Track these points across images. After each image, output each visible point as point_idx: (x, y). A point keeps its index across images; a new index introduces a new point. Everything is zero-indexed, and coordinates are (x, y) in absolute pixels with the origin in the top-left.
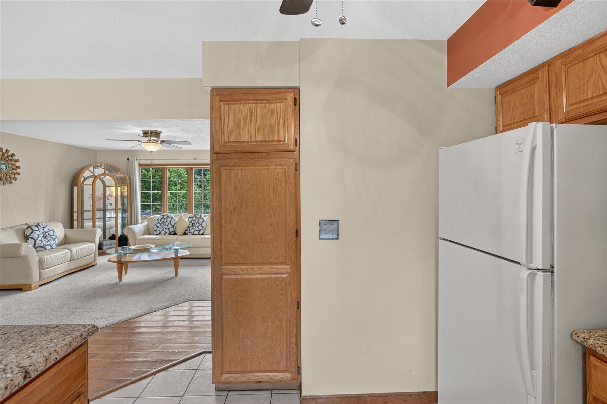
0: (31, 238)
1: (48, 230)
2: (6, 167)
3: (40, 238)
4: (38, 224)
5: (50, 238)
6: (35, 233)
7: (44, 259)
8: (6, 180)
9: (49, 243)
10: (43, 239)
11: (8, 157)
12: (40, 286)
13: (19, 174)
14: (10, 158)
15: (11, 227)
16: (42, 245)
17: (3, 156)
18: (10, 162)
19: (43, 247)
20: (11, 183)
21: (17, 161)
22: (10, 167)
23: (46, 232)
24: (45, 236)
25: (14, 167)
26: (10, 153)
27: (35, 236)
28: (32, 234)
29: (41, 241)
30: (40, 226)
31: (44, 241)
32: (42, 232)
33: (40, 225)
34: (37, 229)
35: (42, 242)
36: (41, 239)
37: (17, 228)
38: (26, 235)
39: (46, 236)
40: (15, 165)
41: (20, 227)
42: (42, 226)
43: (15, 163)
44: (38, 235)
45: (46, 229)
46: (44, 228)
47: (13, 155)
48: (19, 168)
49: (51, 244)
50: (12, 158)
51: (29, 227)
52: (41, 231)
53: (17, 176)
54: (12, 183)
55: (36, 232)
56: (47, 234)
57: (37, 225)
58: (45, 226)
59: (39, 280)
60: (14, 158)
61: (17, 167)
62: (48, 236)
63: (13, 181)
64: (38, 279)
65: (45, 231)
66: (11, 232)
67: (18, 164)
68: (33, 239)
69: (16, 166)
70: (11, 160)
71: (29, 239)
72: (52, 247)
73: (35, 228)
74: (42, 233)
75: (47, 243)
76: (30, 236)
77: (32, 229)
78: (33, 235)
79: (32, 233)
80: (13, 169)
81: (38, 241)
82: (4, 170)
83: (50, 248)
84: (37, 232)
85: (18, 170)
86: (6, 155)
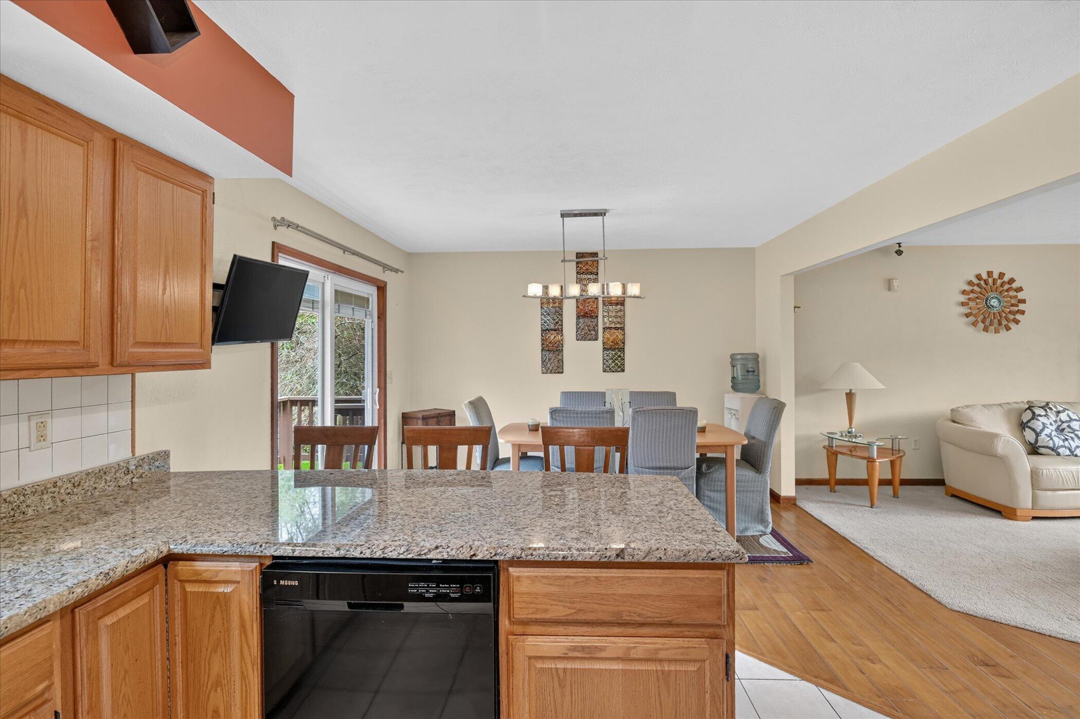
0: (1030, 428)
1: (1068, 419)
2: (1000, 302)
3: (1047, 431)
4: (1047, 404)
5: (1072, 435)
6: (1037, 419)
7: (1041, 471)
8: (1000, 324)
9: (1066, 443)
10: (1054, 433)
11: (1002, 285)
12: (1034, 518)
13: (1023, 312)
14: (1006, 287)
15: (1000, 405)
16: (1051, 445)
17: (994, 284)
18: (1006, 293)
19: (1053, 450)
20: (1008, 328)
21: (1020, 289)
22: (1006, 302)
23: (1063, 422)
24: (1061, 428)
25: (1013, 301)
26: (1006, 279)
27: (1037, 425)
28: (1032, 421)
29: (1050, 436)
30: (1051, 409)
31: (1055, 438)
32: (1054, 421)
33: (1050, 406)
34: (1043, 413)
35: (1052, 439)
36: (1051, 434)
37: (1009, 406)
38: (1022, 421)
39: (1063, 429)
40: (1016, 297)
41: (1016, 406)
42: (1054, 409)
43: (1015, 293)
44: (1043, 424)
45: (1063, 417)
46: (1058, 412)
47: (1012, 281)
48: (1024, 301)
49: (1071, 446)
50: (1010, 286)
51: (1029, 408)
52: (1053, 417)
53: (1018, 317)
54: (1010, 329)
55: (1039, 418)
56: (1065, 425)
57: (1046, 406)
58: (1061, 409)
59: (1032, 506)
60: (1014, 285)
61: (1019, 300)
62: (1068, 430)
63: (1012, 325)
64: (1030, 506)
65: (1060, 419)
66: (998, 411)
67: (1021, 295)
68: (1034, 430)
69: (1017, 299)
70: (1007, 291)
71: (1027, 429)
72: (1075, 453)
73: (1038, 411)
74: (1053, 423)
75: (1061, 443)
76: (1029, 424)
77: (1034, 413)
78: (1034, 423)
79: (1033, 418)
80: (1013, 305)
81: (1043, 435)
82: (996, 307)
83: (1068, 452)
84: (1042, 419)
85: (1021, 307)
86: (999, 282)
